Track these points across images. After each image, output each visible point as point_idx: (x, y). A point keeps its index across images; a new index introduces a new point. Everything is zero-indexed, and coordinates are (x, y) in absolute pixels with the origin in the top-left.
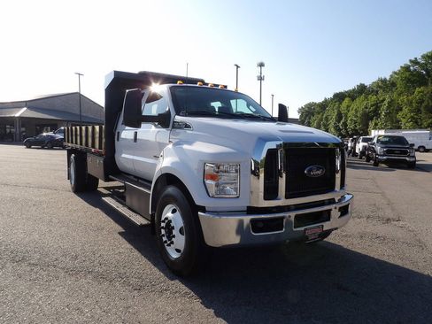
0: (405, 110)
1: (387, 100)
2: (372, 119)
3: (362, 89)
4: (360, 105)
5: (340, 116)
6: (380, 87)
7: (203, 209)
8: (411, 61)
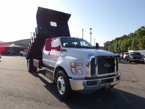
0: (140, 43)
1: (134, 40)
2: (129, 47)
3: (125, 37)
4: (125, 42)
5: (118, 46)
6: (131, 36)
7: (71, 78)
8: (141, 27)
